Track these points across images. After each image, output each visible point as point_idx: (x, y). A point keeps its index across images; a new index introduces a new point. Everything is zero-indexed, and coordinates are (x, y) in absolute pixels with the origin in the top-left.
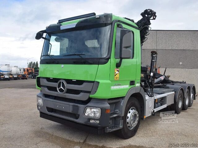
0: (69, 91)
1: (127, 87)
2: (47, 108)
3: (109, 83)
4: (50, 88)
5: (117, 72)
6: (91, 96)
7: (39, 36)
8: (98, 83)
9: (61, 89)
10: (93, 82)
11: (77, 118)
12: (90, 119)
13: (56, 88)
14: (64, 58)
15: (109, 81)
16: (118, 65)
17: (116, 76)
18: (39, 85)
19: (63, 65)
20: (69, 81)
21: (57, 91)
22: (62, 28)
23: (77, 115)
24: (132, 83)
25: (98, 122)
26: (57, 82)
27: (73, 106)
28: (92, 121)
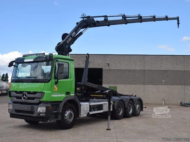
0: (29, 98)
1: (64, 95)
2: (15, 110)
3: (50, 93)
4: (17, 98)
5: (56, 87)
6: (41, 100)
7: (11, 64)
8: (44, 93)
9: (24, 97)
10: (42, 92)
11: (33, 114)
12: (40, 113)
13: (21, 97)
14: (26, 79)
15: (51, 92)
16: (56, 83)
17: (55, 89)
18: (10, 96)
19: (25, 83)
20: (29, 93)
21: (22, 99)
22: (25, 61)
23: (33, 112)
24: (68, 93)
25: (44, 115)
26: (21, 93)
27: (31, 107)
28: (41, 115)
